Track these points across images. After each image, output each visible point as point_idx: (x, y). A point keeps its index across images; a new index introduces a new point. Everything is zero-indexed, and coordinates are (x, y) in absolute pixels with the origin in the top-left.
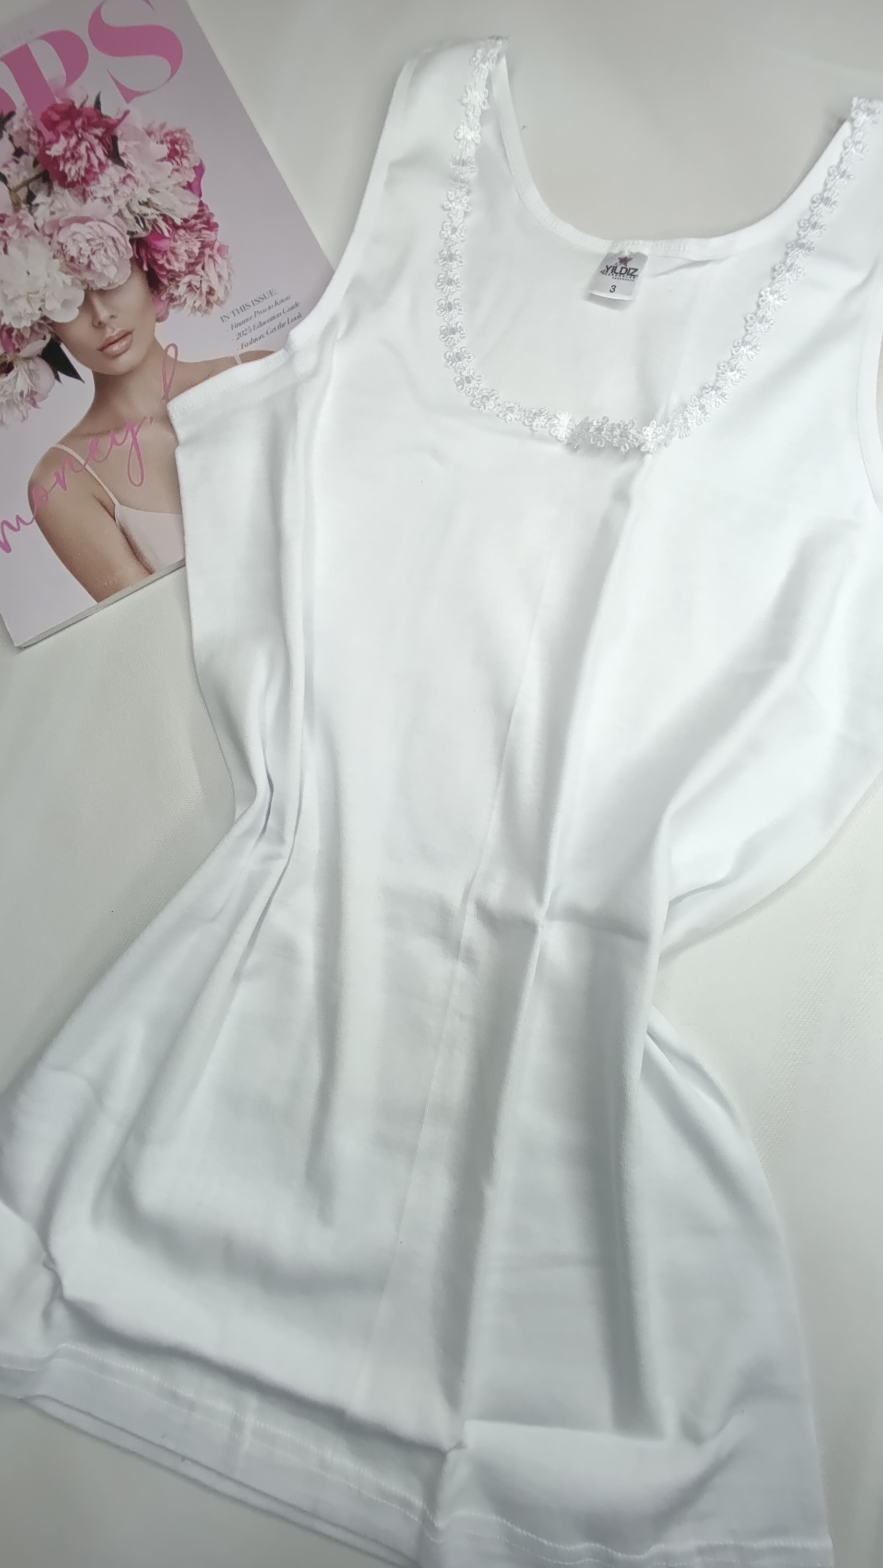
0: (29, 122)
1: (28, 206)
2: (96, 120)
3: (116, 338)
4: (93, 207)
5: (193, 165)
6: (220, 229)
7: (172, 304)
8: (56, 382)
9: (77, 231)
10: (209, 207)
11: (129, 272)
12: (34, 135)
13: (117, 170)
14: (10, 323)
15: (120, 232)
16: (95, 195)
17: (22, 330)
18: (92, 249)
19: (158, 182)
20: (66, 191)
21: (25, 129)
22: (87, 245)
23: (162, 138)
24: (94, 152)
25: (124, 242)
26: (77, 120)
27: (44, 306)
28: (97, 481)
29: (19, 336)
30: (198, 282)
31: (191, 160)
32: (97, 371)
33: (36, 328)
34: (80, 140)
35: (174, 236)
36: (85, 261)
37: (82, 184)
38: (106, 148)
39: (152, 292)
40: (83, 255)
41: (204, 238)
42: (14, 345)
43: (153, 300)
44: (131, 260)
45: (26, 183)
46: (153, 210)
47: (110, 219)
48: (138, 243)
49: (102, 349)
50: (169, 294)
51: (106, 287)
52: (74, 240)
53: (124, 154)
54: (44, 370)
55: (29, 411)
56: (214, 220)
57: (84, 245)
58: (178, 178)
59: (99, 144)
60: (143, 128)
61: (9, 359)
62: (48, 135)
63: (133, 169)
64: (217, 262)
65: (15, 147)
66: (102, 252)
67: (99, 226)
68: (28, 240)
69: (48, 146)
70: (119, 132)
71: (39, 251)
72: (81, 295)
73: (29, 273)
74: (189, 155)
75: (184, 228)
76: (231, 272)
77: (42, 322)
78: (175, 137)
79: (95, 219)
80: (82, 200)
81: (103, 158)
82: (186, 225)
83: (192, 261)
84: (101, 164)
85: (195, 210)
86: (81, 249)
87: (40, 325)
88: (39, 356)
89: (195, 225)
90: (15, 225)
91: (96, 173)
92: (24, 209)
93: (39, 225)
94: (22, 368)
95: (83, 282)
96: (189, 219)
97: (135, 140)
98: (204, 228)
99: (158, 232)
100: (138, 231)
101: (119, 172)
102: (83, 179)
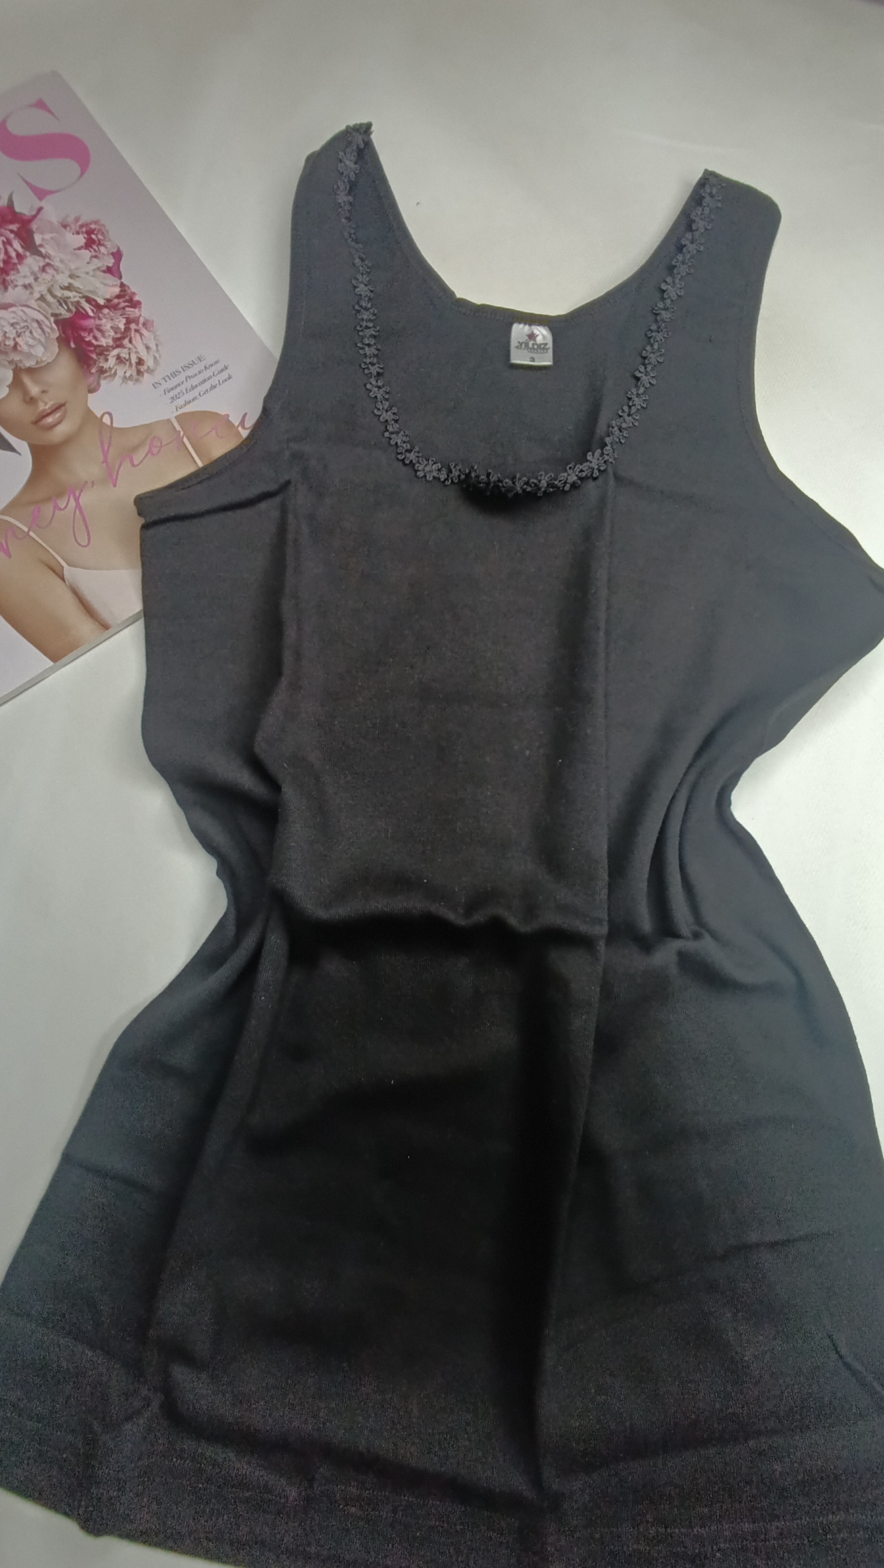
4: (14, 294)
10: (131, 287)
15: (44, 315)
19: (77, 269)
28: (42, 546)
32: (33, 443)
35: (98, 315)
39: (82, 367)
43: (84, 373)
46: (74, 293)
47: (33, 303)
48: (63, 324)
51: (34, 365)
57: (9, 330)
58: (96, 263)
59: (14, 238)
60: (59, 222)
63: (51, 258)
64: (144, 335)
67: (22, 311)
70: (34, 226)
75: (108, 307)
78: (91, 228)
83: (119, 336)
84: (18, 255)
96: (112, 299)
97: (52, 232)
98: (128, 306)
99: (82, 312)
100: (62, 312)
101: (37, 261)
102: (3, 270)
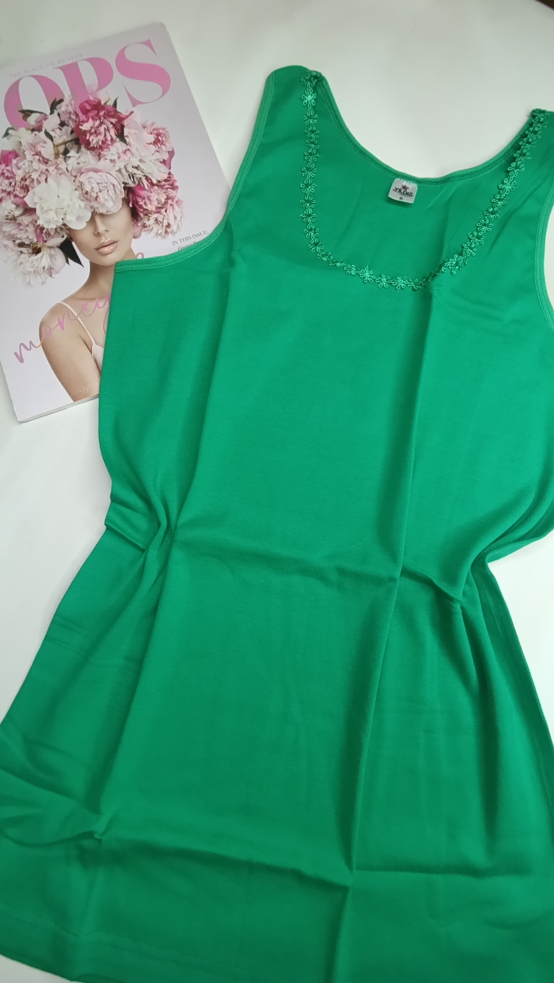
0: (72, 107)
1: (64, 156)
2: (113, 113)
3: (107, 244)
4: (103, 164)
5: (168, 150)
6: (179, 190)
7: (144, 229)
8: (67, 264)
9: (92, 176)
10: (175, 176)
11: (121, 206)
12: (74, 115)
13: (121, 144)
14: (43, 224)
15: (118, 181)
16: (106, 157)
17: (49, 230)
18: (100, 189)
19: (145, 156)
20: (89, 152)
21: (68, 111)
22: (97, 186)
23: (151, 131)
24: (109, 132)
25: (120, 188)
26: (101, 111)
27: (65, 217)
28: (84, 328)
29: (47, 232)
30: (161, 218)
31: (167, 146)
32: (91, 261)
33: (59, 230)
34: (101, 124)
35: (151, 189)
36: (95, 195)
37: (99, 150)
38: (117, 131)
39: (133, 220)
40: (94, 192)
41: (169, 194)
42: (43, 238)
43: (133, 225)
44: (123, 199)
45: (65, 143)
46: (140, 173)
47: (114, 173)
48: (128, 190)
49: (97, 249)
50: (143, 223)
51: (105, 212)
52: (89, 182)
53: (127, 136)
54: (60, 256)
55: (47, 279)
56: (176, 184)
57: (95, 185)
58: (158, 156)
59: (112, 127)
60: (141, 124)
61: (39, 246)
62: (82, 117)
63: (131, 146)
64: (174, 209)
65: (61, 121)
66: (106, 191)
67: (106, 175)
68: (61, 177)
69: (81, 124)
70: (125, 123)
71: (67, 183)
72: (89, 215)
73: (58, 197)
74: (166, 144)
75: (158, 186)
76: (182, 216)
77: (63, 227)
78: (159, 132)
79: (104, 171)
80: (98, 159)
81: (114, 137)
82: (159, 184)
83: (160, 206)
84: (112, 140)
85: (166, 176)
86: (93, 188)
87: (61, 229)
88: (57, 247)
89: (165, 185)
90: (55, 166)
91: (108, 145)
92: (61, 158)
93: (69, 169)
94: (46, 252)
95: (92, 207)
96: (161, 181)
97: (135, 129)
98: (170, 188)
99: (141, 185)
100: (129, 183)
101: (123, 146)
102: (100, 147)
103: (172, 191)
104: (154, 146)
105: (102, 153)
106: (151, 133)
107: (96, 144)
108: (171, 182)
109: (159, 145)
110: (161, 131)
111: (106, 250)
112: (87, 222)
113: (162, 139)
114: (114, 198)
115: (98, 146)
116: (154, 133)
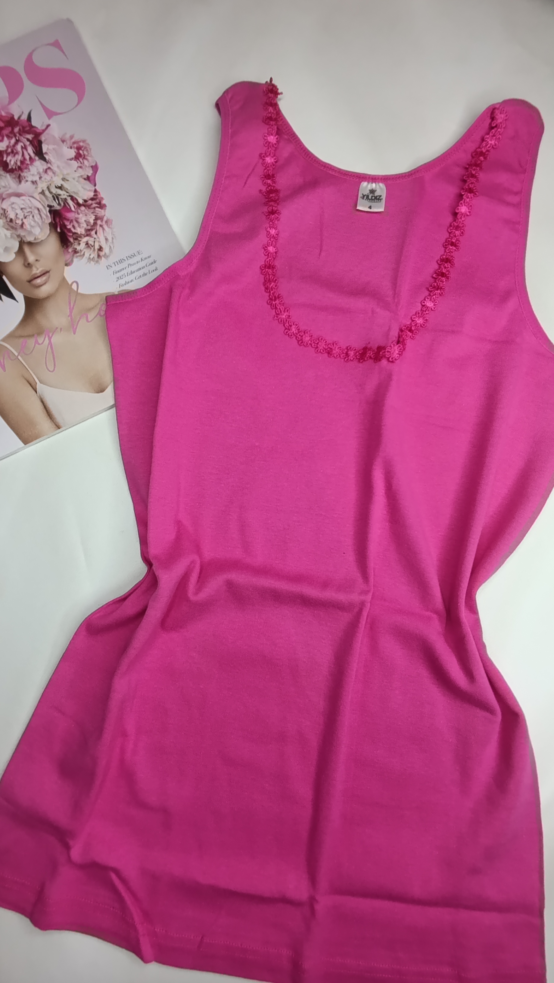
2: (28, 128)
3: (39, 275)
4: (25, 187)
5: (91, 165)
6: (107, 208)
7: (75, 255)
9: (15, 202)
10: (101, 193)
11: (48, 232)
13: (40, 162)
15: (43, 205)
16: (27, 179)
18: (24, 215)
19: (68, 174)
20: (8, 175)
22: (21, 211)
23: (71, 145)
24: (27, 150)
25: (45, 212)
26: (16, 128)
28: (26, 368)
30: (92, 241)
31: (90, 161)
32: (26, 295)
34: (17, 141)
35: (78, 210)
36: (19, 222)
37: (18, 171)
38: (34, 148)
39: (63, 247)
40: (19, 219)
41: (98, 213)
43: (64, 251)
44: (50, 224)
46: (65, 193)
47: (37, 196)
48: (54, 213)
49: (30, 281)
50: (74, 248)
51: (33, 241)
52: (13, 208)
56: (104, 202)
57: (19, 211)
58: (81, 172)
59: (29, 145)
60: (59, 137)
63: (52, 163)
64: (105, 230)
66: (31, 217)
67: (29, 199)
70: (43, 138)
72: (17, 245)
74: (89, 158)
75: (84, 206)
76: (113, 237)
78: (80, 146)
79: (27, 195)
80: (18, 182)
81: (33, 155)
82: (86, 204)
83: (89, 228)
84: (31, 158)
85: (92, 194)
86: (17, 214)
89: (92, 204)
91: (28, 164)
95: (19, 236)
96: (88, 200)
97: (54, 145)
98: (97, 207)
99: (67, 207)
100: (55, 205)
101: (42, 165)
102: (19, 168)
103: (100, 210)
104: (75, 162)
105: (22, 174)
106: (71, 148)
107: (15, 165)
108: (98, 201)
109: (81, 160)
110: (81, 144)
111: (39, 281)
112: (15, 253)
113: (83, 152)
114: (40, 224)
115: (17, 168)
116: (74, 147)
